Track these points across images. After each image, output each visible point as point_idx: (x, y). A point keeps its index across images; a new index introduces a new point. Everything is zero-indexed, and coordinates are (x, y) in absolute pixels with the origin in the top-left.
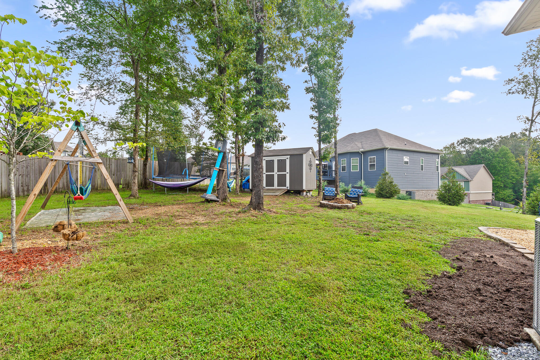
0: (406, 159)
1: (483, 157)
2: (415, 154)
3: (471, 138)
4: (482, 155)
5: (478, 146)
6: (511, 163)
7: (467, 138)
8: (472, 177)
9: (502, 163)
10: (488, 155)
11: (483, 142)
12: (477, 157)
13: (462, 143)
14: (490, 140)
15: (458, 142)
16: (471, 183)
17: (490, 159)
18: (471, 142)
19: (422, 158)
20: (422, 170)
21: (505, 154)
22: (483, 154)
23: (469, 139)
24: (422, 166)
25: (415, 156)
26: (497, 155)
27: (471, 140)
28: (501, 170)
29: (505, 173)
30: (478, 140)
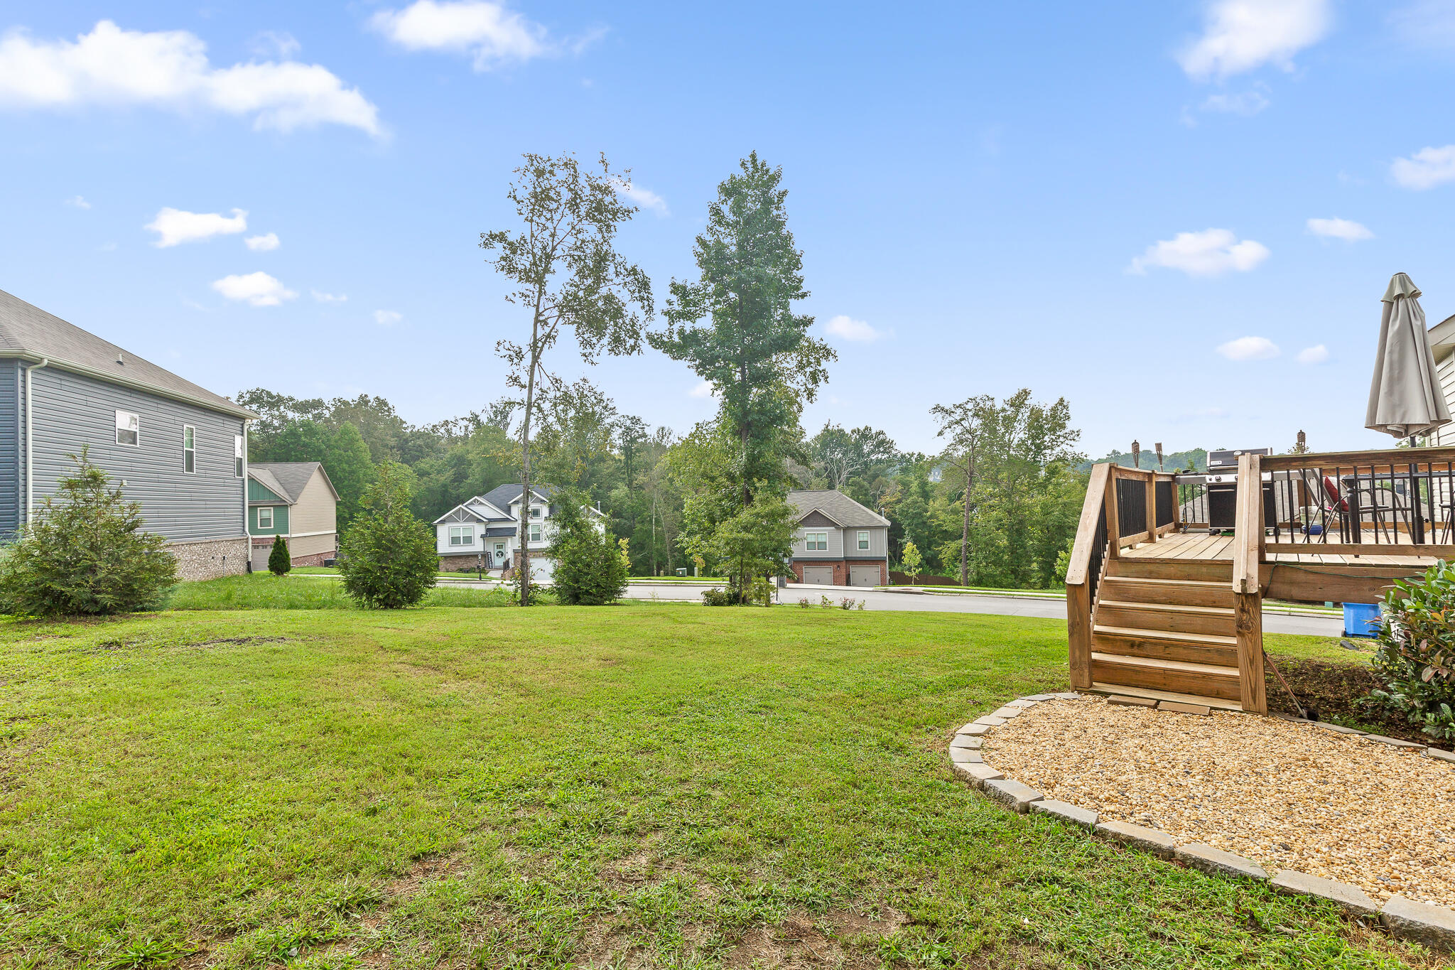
0: (124, 420)
1: (305, 445)
2: (164, 406)
3: (274, 393)
4: (303, 438)
5: (290, 415)
6: (363, 463)
7: (263, 391)
8: (295, 496)
9: (346, 463)
10: (318, 440)
11: (303, 407)
12: (292, 443)
13: (252, 401)
14: (318, 404)
15: (241, 396)
16: (292, 513)
17: (321, 451)
18: (275, 402)
19: (189, 424)
20: (190, 468)
21: (352, 441)
22: (305, 436)
23: (269, 394)
24: (190, 455)
25: (165, 415)
26: (336, 441)
27: (273, 397)
28: (345, 478)
29: (350, 486)
30: (292, 399)
